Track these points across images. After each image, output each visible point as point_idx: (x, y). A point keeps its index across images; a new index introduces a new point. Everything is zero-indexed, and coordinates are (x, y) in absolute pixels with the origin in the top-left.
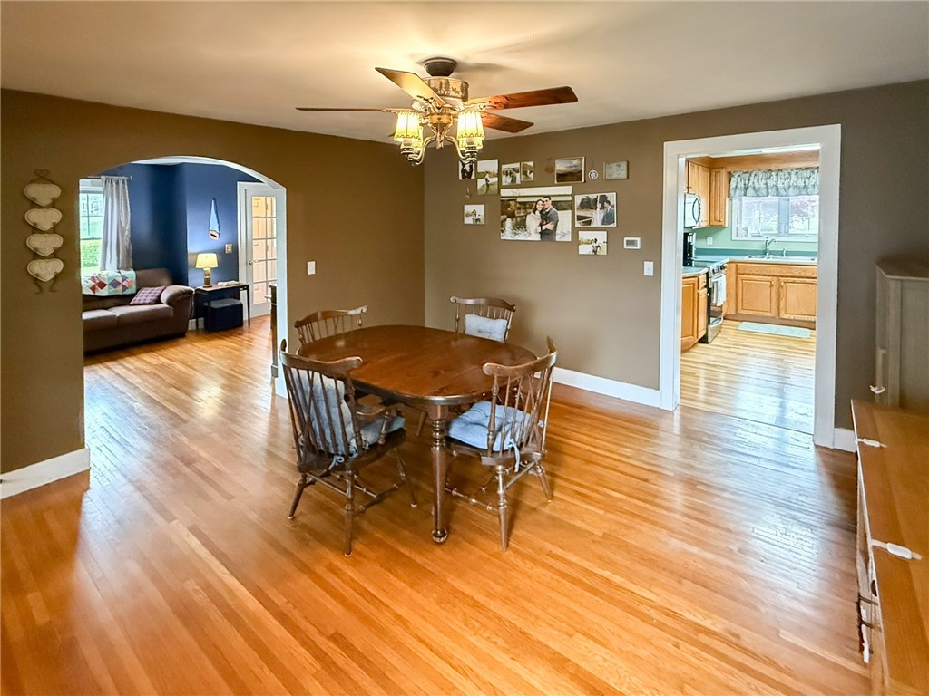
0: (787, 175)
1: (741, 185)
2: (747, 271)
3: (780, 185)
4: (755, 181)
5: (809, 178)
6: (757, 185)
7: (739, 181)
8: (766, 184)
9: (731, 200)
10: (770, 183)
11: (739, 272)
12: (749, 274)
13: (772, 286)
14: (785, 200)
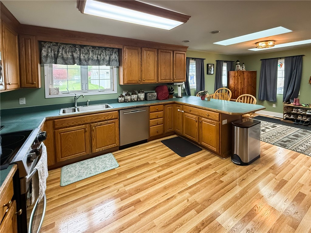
0: (86, 51)
1: (51, 54)
2: (64, 125)
3: (82, 57)
4: (64, 53)
5: (100, 55)
6: (65, 56)
7: (50, 51)
8: (73, 56)
9: (42, 66)
10: (75, 55)
11: (56, 127)
12: (67, 127)
13: (85, 131)
14: (85, 68)
